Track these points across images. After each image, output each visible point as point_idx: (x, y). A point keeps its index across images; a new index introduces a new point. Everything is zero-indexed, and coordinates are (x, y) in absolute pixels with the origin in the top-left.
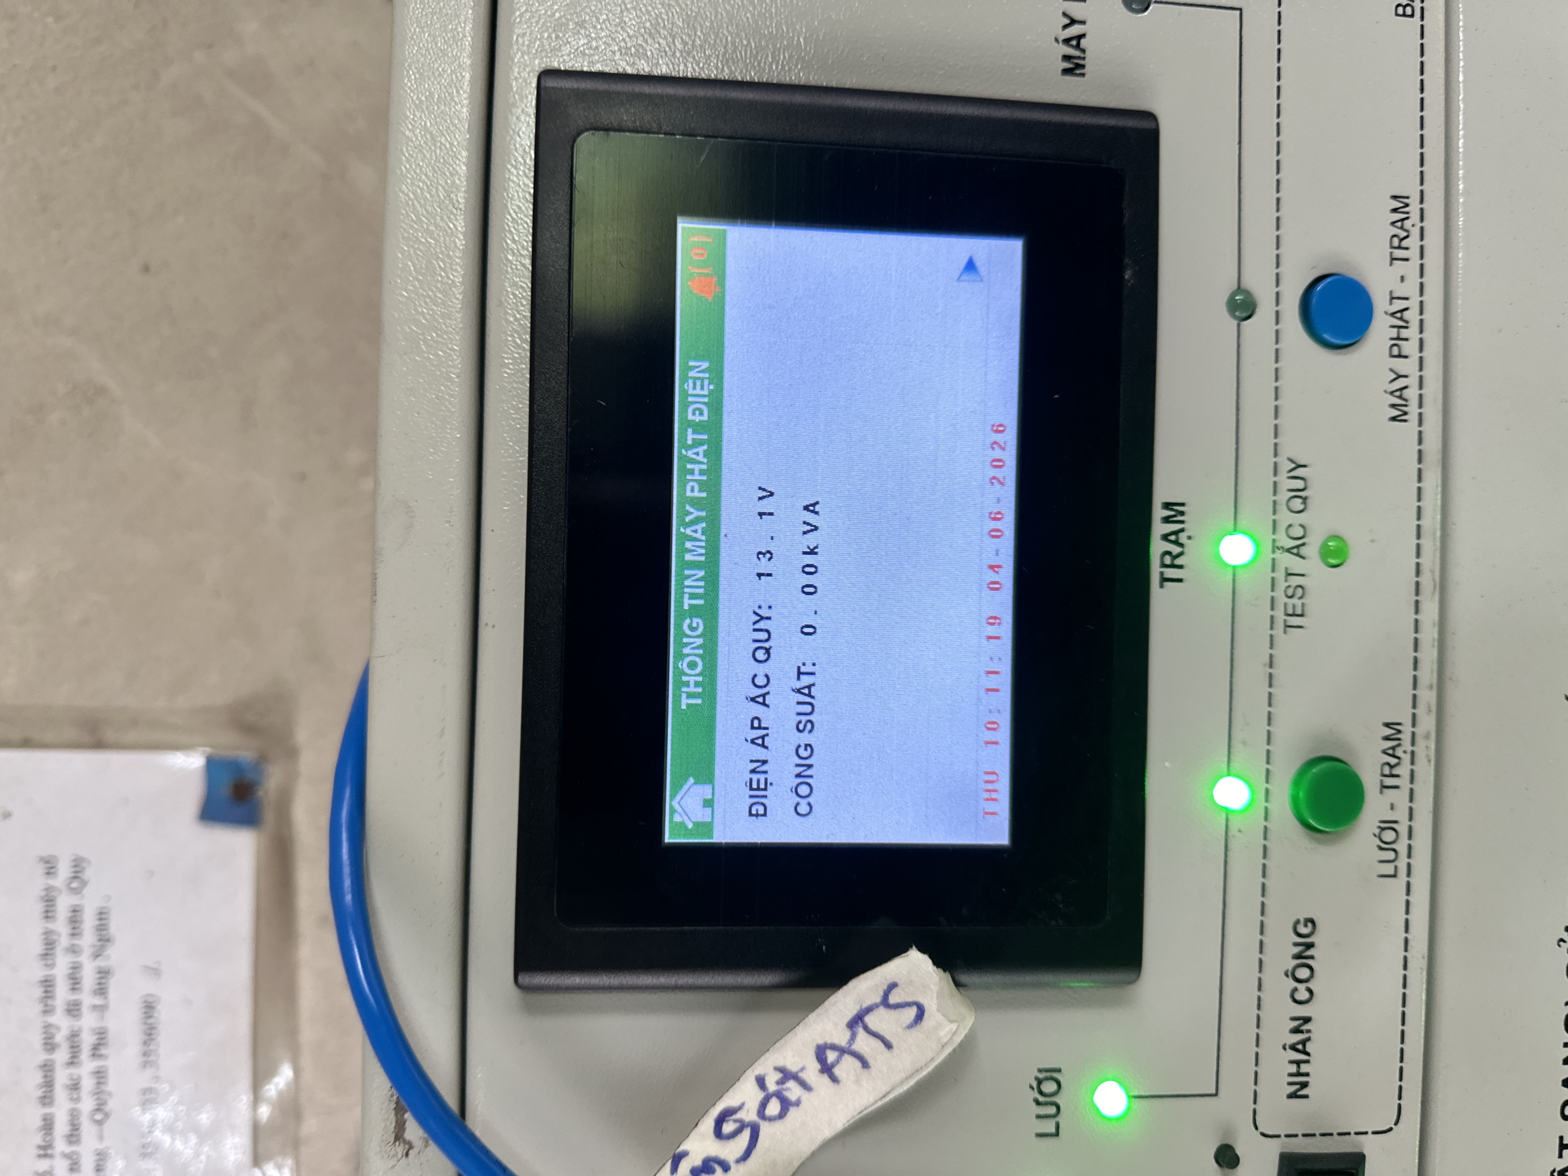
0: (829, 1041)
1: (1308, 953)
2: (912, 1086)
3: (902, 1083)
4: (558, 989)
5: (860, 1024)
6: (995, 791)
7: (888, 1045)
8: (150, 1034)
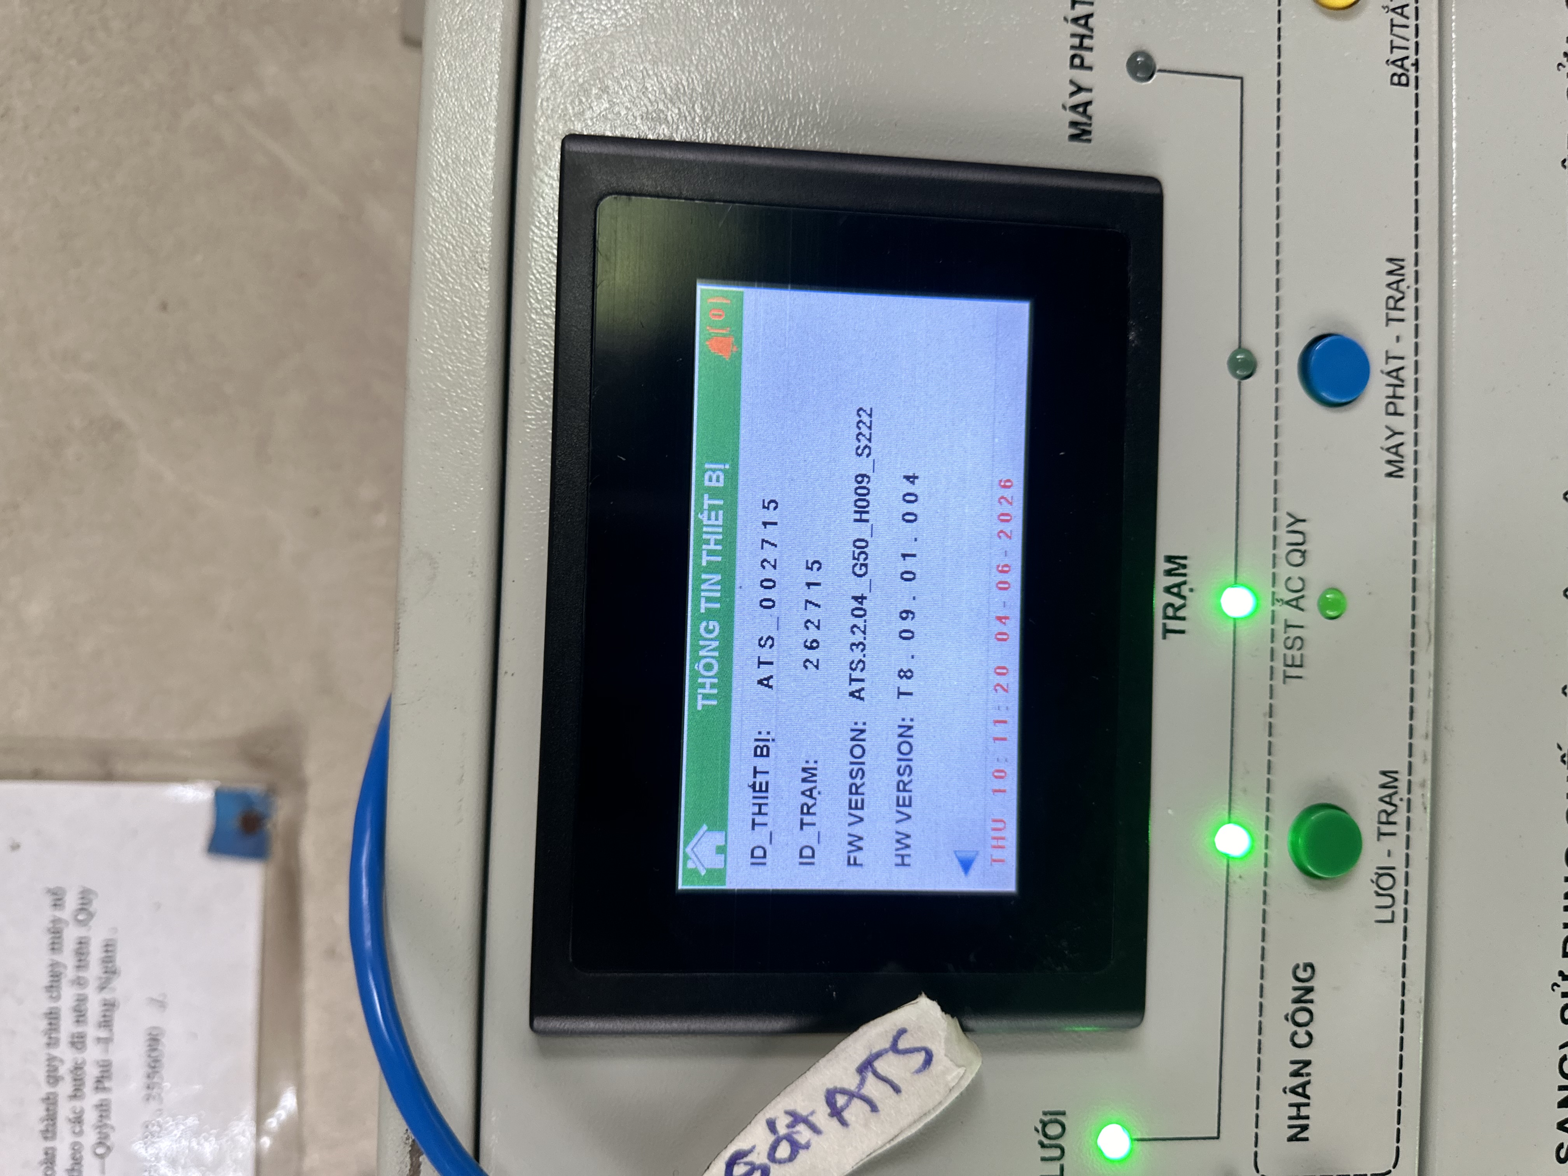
0: (839, 1086)
1: (1307, 997)
2: (920, 1130)
3: (910, 1126)
4: (572, 1033)
5: (870, 1069)
6: (1003, 838)
7: (897, 1090)
8: (154, 1066)
